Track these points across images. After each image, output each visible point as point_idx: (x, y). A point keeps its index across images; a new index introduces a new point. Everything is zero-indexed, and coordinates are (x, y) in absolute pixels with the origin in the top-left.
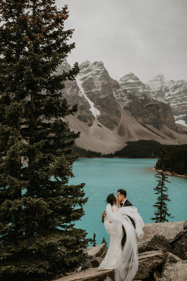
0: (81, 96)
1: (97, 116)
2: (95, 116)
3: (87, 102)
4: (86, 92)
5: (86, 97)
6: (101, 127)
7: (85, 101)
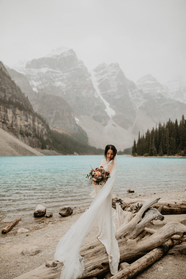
0: (97, 97)
1: (112, 116)
2: (110, 116)
3: (103, 103)
4: (102, 93)
5: (102, 98)
6: (116, 126)
7: (101, 101)
